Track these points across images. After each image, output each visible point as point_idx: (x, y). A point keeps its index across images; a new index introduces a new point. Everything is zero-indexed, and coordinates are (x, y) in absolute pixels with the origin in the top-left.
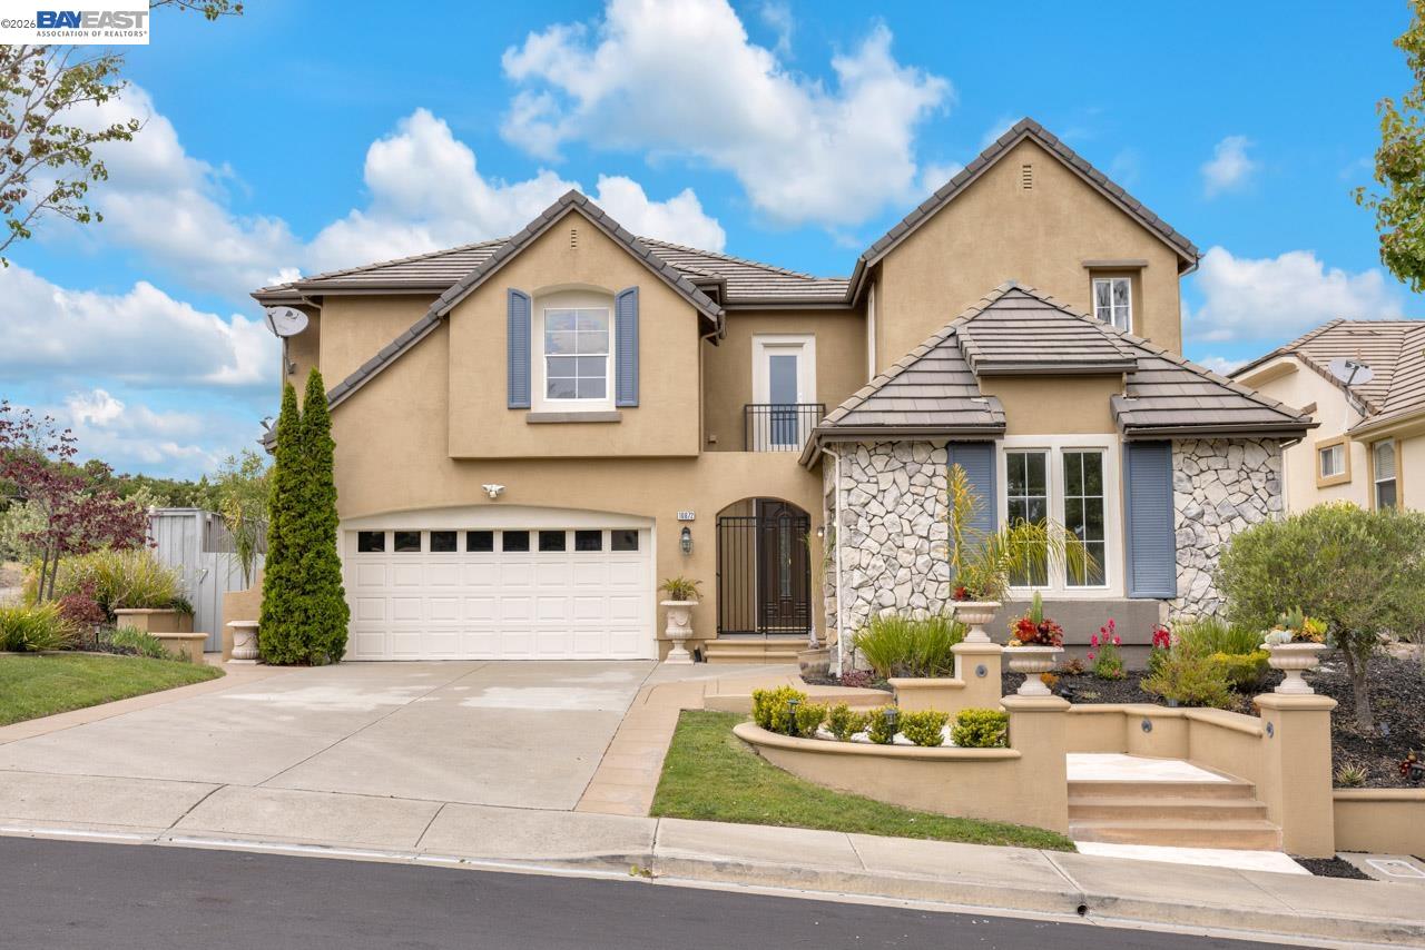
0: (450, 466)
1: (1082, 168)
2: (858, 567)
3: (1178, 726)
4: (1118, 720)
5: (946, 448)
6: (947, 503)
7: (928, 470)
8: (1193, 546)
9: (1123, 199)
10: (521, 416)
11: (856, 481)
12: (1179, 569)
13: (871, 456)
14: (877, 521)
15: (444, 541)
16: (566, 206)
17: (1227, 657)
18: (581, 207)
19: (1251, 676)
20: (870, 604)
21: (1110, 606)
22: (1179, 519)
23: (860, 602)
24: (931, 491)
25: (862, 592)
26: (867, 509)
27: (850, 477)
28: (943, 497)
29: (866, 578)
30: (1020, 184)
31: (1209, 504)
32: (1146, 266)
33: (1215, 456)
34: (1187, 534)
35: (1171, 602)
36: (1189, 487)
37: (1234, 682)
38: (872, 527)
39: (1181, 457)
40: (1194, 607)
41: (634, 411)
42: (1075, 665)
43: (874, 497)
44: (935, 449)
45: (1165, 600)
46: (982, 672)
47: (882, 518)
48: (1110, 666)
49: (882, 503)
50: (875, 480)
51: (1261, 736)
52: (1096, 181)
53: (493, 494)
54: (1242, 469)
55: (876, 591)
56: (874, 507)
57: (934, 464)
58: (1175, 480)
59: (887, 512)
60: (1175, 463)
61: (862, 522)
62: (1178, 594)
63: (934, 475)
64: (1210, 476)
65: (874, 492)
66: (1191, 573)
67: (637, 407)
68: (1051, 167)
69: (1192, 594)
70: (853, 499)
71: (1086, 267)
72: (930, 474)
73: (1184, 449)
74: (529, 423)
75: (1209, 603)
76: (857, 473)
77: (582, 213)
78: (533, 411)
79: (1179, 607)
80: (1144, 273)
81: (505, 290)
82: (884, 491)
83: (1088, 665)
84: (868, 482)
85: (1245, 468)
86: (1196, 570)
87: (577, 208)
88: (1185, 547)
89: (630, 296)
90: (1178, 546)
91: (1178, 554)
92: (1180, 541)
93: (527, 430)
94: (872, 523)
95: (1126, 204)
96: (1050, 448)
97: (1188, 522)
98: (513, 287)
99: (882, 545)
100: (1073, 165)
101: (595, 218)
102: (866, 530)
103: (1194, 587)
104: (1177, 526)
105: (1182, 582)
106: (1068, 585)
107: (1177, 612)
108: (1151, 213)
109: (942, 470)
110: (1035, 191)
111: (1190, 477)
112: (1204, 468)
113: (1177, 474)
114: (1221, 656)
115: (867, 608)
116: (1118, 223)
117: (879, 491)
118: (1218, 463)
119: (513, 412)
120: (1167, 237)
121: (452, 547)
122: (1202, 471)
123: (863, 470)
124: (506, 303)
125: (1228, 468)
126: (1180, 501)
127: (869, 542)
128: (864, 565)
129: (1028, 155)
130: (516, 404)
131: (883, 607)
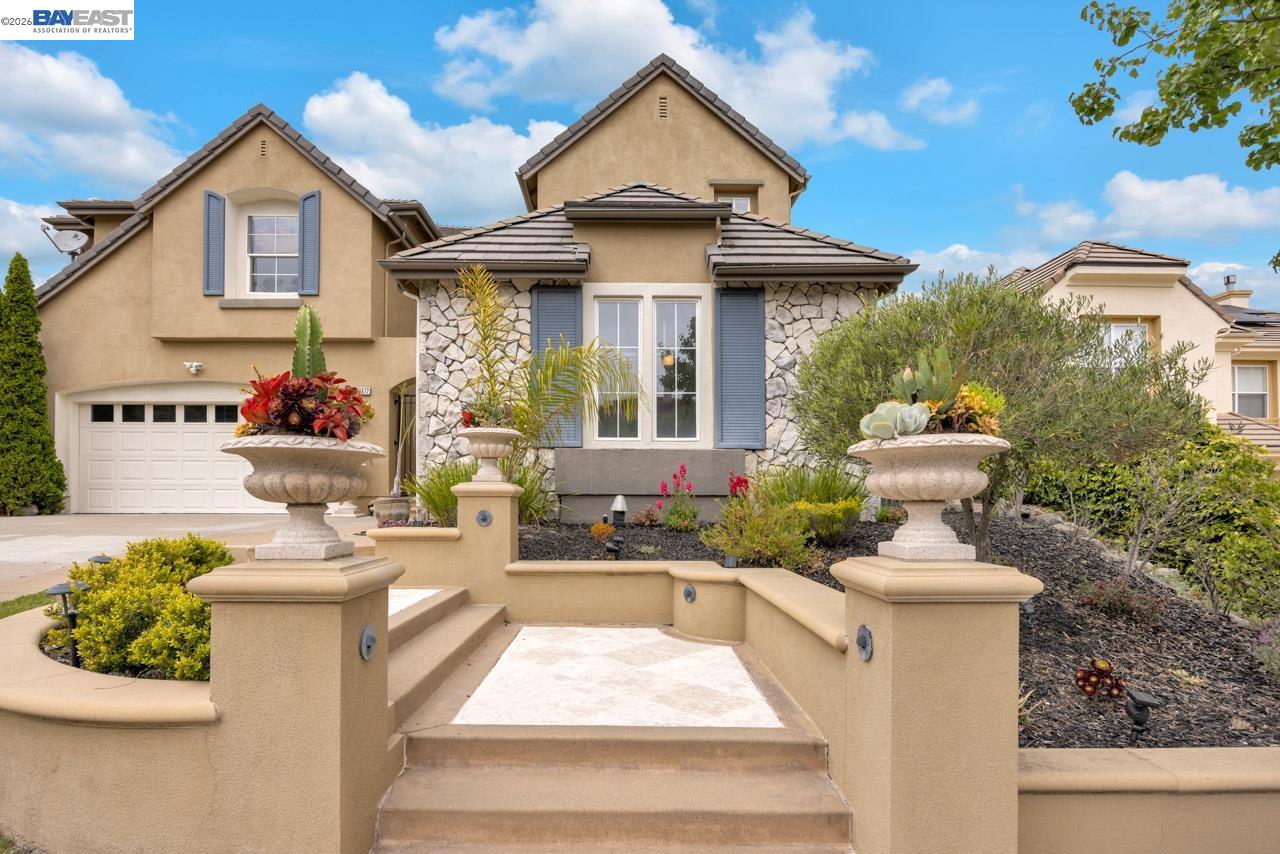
0: (158, 347)
1: (709, 98)
2: (435, 414)
3: (730, 596)
4: (663, 582)
5: (530, 291)
6: (529, 348)
7: (511, 313)
8: (784, 396)
9: (743, 125)
10: (215, 303)
11: (435, 324)
12: (769, 420)
13: (450, 299)
14: (456, 366)
15: (164, 413)
16: (254, 118)
17: (810, 506)
18: (268, 117)
19: (836, 527)
20: (447, 452)
21: (694, 455)
22: (770, 368)
23: (437, 450)
24: (514, 336)
25: (438, 440)
26: (445, 353)
27: (429, 320)
28: (526, 342)
29: (443, 425)
30: (657, 114)
31: (800, 353)
32: (762, 185)
33: (809, 304)
34: (778, 384)
35: (760, 453)
36: (781, 336)
37: (813, 534)
38: (451, 372)
39: (773, 305)
40: (783, 459)
41: (315, 299)
42: (649, 516)
43: (454, 341)
44: (519, 292)
45: (754, 451)
46: (484, 519)
47: (461, 363)
48: (680, 517)
49: (462, 348)
50: (455, 323)
51: (844, 651)
52: (720, 110)
53: (193, 370)
54: (836, 319)
55: (453, 439)
56: (453, 352)
57: (517, 308)
58: (767, 328)
59: (468, 357)
60: (767, 310)
61: (440, 366)
62: (768, 446)
63: (517, 319)
64: (803, 325)
65: (454, 337)
66: (781, 424)
67: (317, 295)
68: (683, 99)
69: (781, 445)
70: (430, 343)
71: (711, 185)
72: (513, 318)
73: (777, 296)
74: (222, 309)
75: (798, 455)
76: (436, 315)
77: (269, 124)
78: (227, 297)
79: (767, 458)
80: (761, 192)
81: (203, 191)
82: (465, 335)
83: (661, 516)
84: (448, 325)
85: (838, 317)
86: (785, 421)
87: (265, 120)
88: (775, 397)
89: (313, 199)
90: (768, 396)
91: (768, 404)
92: (770, 392)
93: (220, 314)
94: (451, 369)
95: (746, 131)
96: (642, 297)
97: (779, 371)
98: (209, 189)
99: (460, 391)
100: (701, 95)
101: (279, 128)
102: (445, 375)
103: (783, 438)
104: (768, 376)
105: (771, 433)
106: (658, 436)
107: (766, 464)
108: (766, 138)
109: (526, 314)
110: (669, 120)
111: (783, 325)
112: (798, 316)
113: (769, 321)
114: (802, 505)
115: (444, 456)
116: (740, 149)
117: (459, 335)
118: (812, 311)
119: (208, 298)
120: (780, 159)
121: (172, 419)
122: (795, 320)
123: (443, 312)
124: (203, 203)
125: (822, 317)
126: (772, 350)
127: (447, 388)
128: (441, 412)
129: (663, 89)
130: (209, 292)
131: (461, 456)
